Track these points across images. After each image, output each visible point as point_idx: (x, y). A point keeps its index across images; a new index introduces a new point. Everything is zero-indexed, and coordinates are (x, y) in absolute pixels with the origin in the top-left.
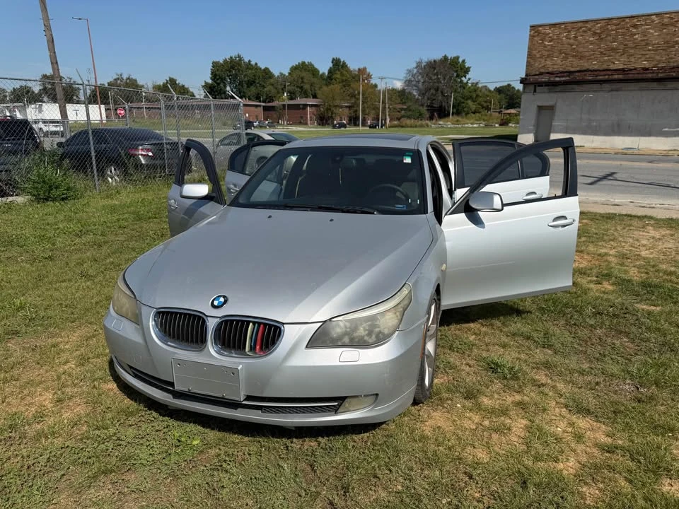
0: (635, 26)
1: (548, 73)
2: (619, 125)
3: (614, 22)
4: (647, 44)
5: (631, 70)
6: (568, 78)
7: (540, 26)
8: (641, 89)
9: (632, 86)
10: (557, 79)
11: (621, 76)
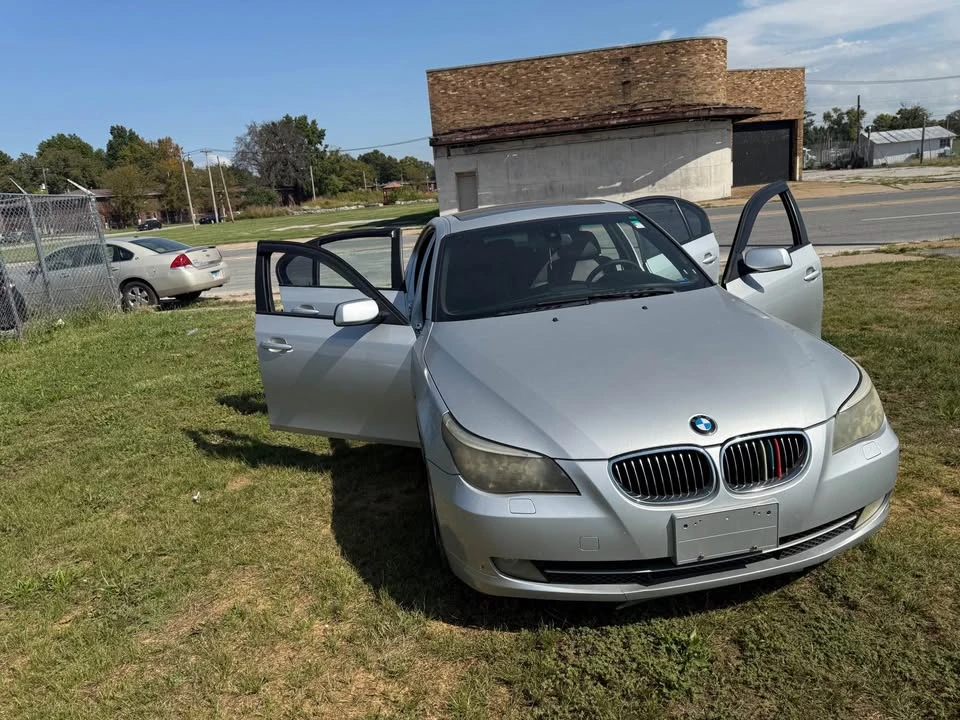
0: (546, 70)
1: (460, 130)
2: (551, 188)
3: (523, 65)
4: (563, 90)
5: (550, 121)
6: (486, 136)
7: (439, 71)
8: (567, 143)
9: (557, 140)
10: (474, 137)
11: (544, 130)
